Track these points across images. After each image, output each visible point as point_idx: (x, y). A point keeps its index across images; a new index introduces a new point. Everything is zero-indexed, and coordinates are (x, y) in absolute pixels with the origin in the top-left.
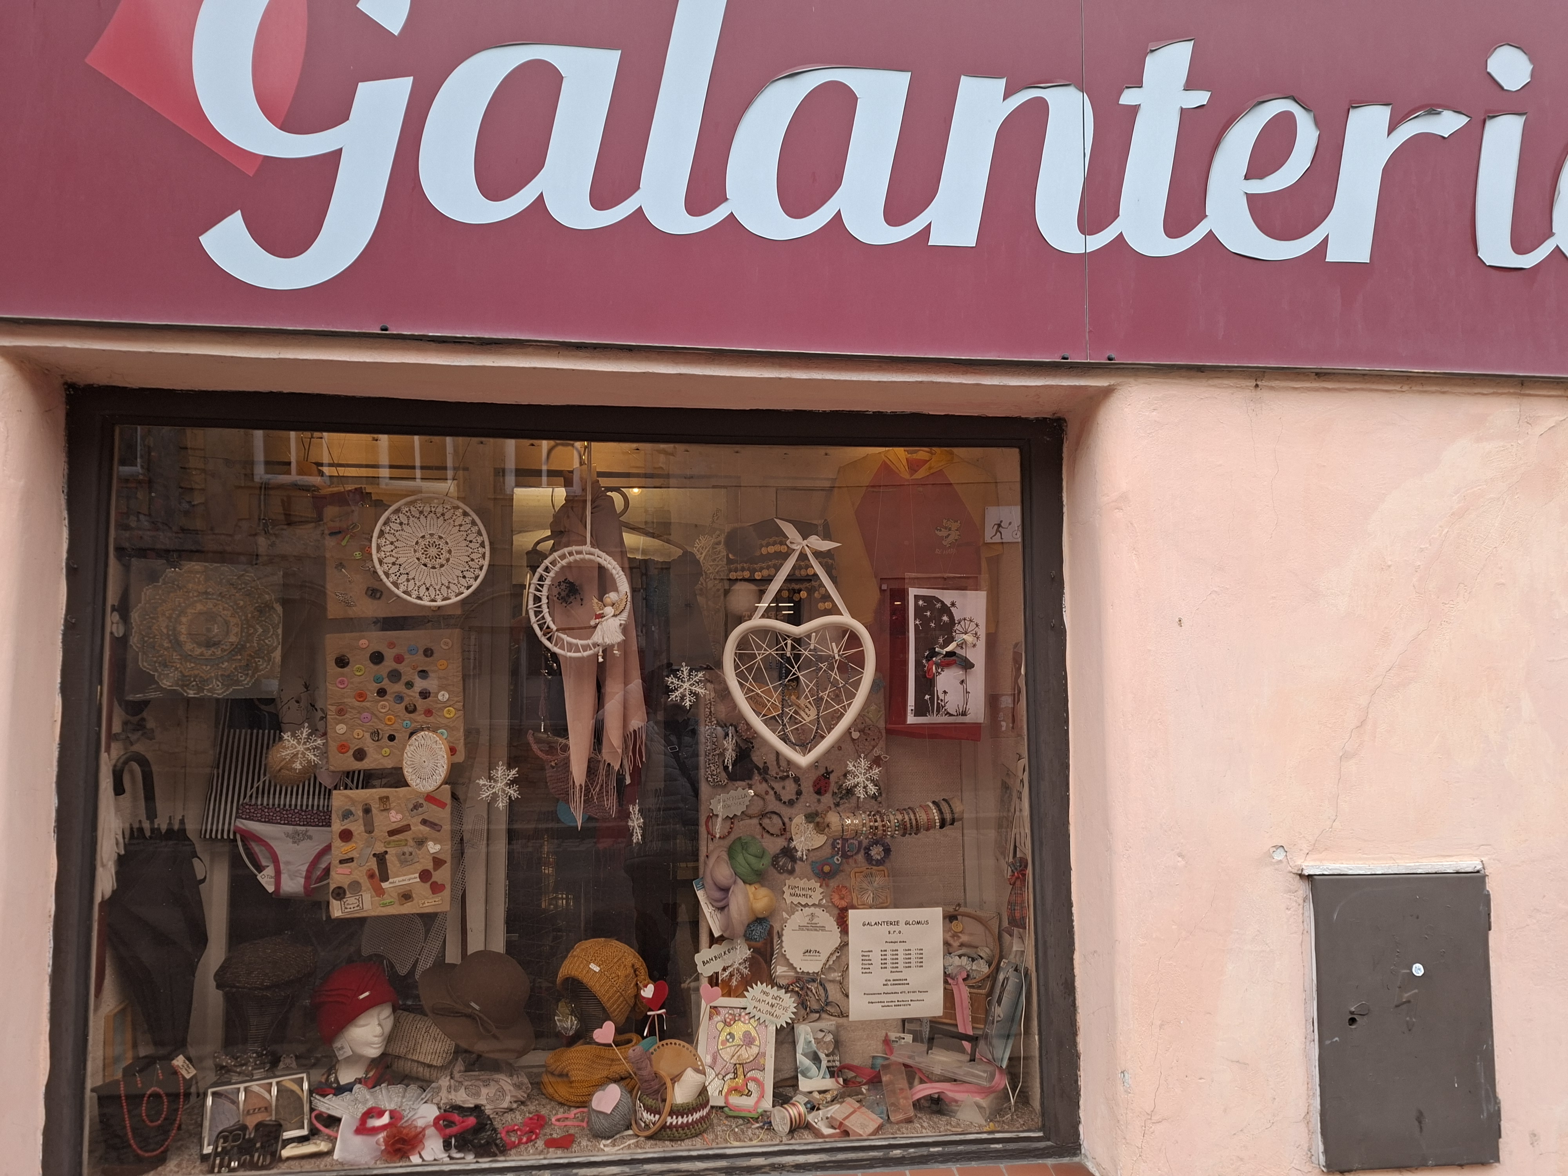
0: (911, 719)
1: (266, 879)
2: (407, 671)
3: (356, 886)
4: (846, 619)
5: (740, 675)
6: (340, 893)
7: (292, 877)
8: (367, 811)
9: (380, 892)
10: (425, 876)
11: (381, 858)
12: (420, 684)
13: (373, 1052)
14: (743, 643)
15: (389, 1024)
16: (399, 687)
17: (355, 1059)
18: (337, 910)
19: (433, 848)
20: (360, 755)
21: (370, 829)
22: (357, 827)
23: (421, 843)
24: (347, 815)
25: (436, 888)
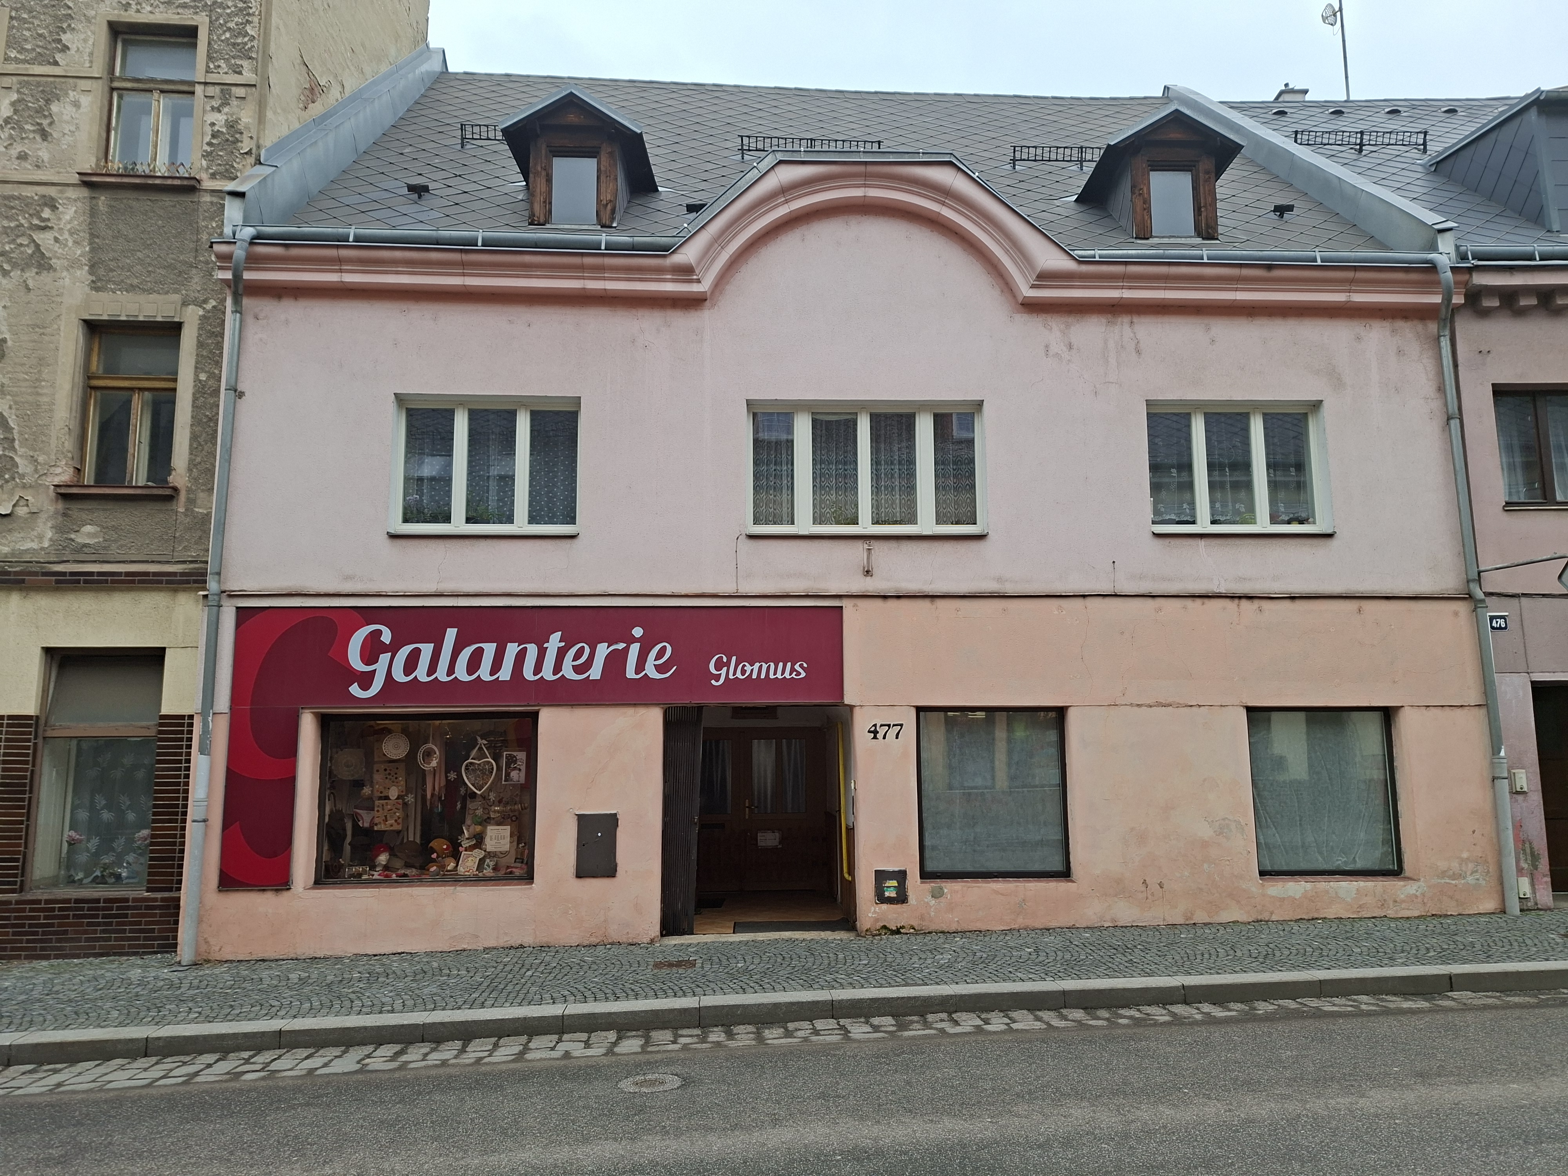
0: (503, 783)
1: (360, 824)
2: (392, 773)
3: (380, 823)
4: (490, 760)
5: (466, 773)
6: (376, 824)
7: (367, 822)
8: (383, 805)
9: (386, 824)
10: (396, 821)
11: (386, 816)
12: (395, 776)
13: (384, 863)
14: (467, 766)
15: (388, 857)
16: (391, 777)
17: (380, 864)
18: (376, 828)
19: (398, 814)
20: (381, 792)
21: (383, 810)
22: (380, 809)
23: (395, 813)
24: (378, 806)
25: (398, 824)
